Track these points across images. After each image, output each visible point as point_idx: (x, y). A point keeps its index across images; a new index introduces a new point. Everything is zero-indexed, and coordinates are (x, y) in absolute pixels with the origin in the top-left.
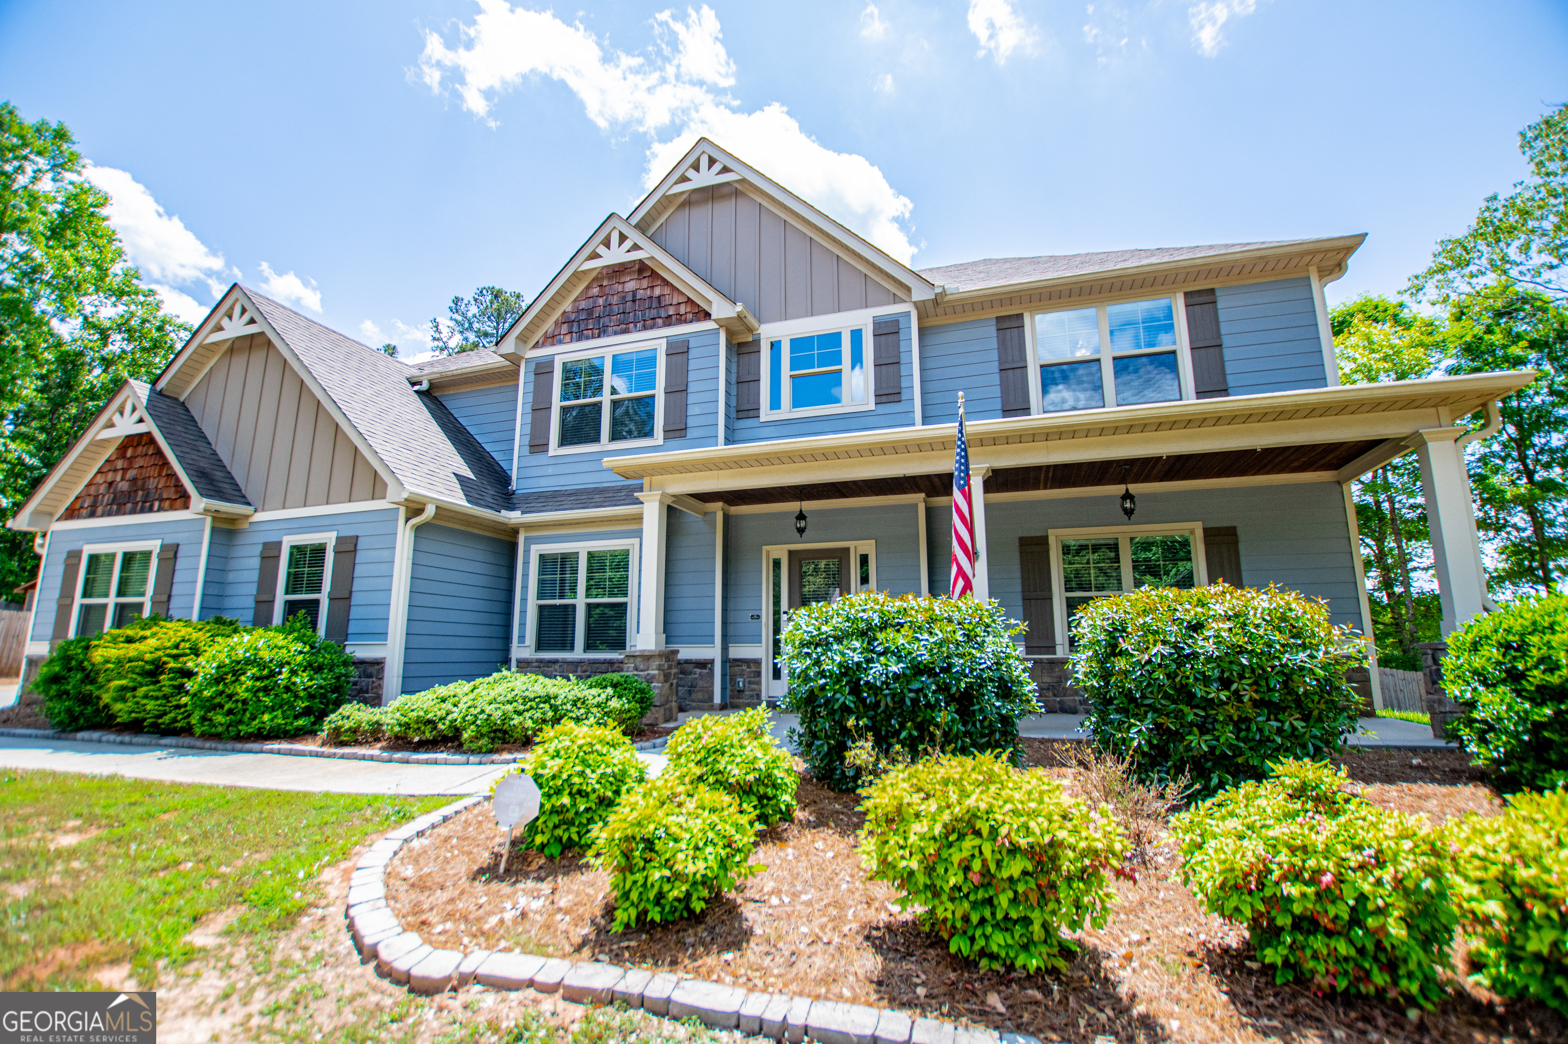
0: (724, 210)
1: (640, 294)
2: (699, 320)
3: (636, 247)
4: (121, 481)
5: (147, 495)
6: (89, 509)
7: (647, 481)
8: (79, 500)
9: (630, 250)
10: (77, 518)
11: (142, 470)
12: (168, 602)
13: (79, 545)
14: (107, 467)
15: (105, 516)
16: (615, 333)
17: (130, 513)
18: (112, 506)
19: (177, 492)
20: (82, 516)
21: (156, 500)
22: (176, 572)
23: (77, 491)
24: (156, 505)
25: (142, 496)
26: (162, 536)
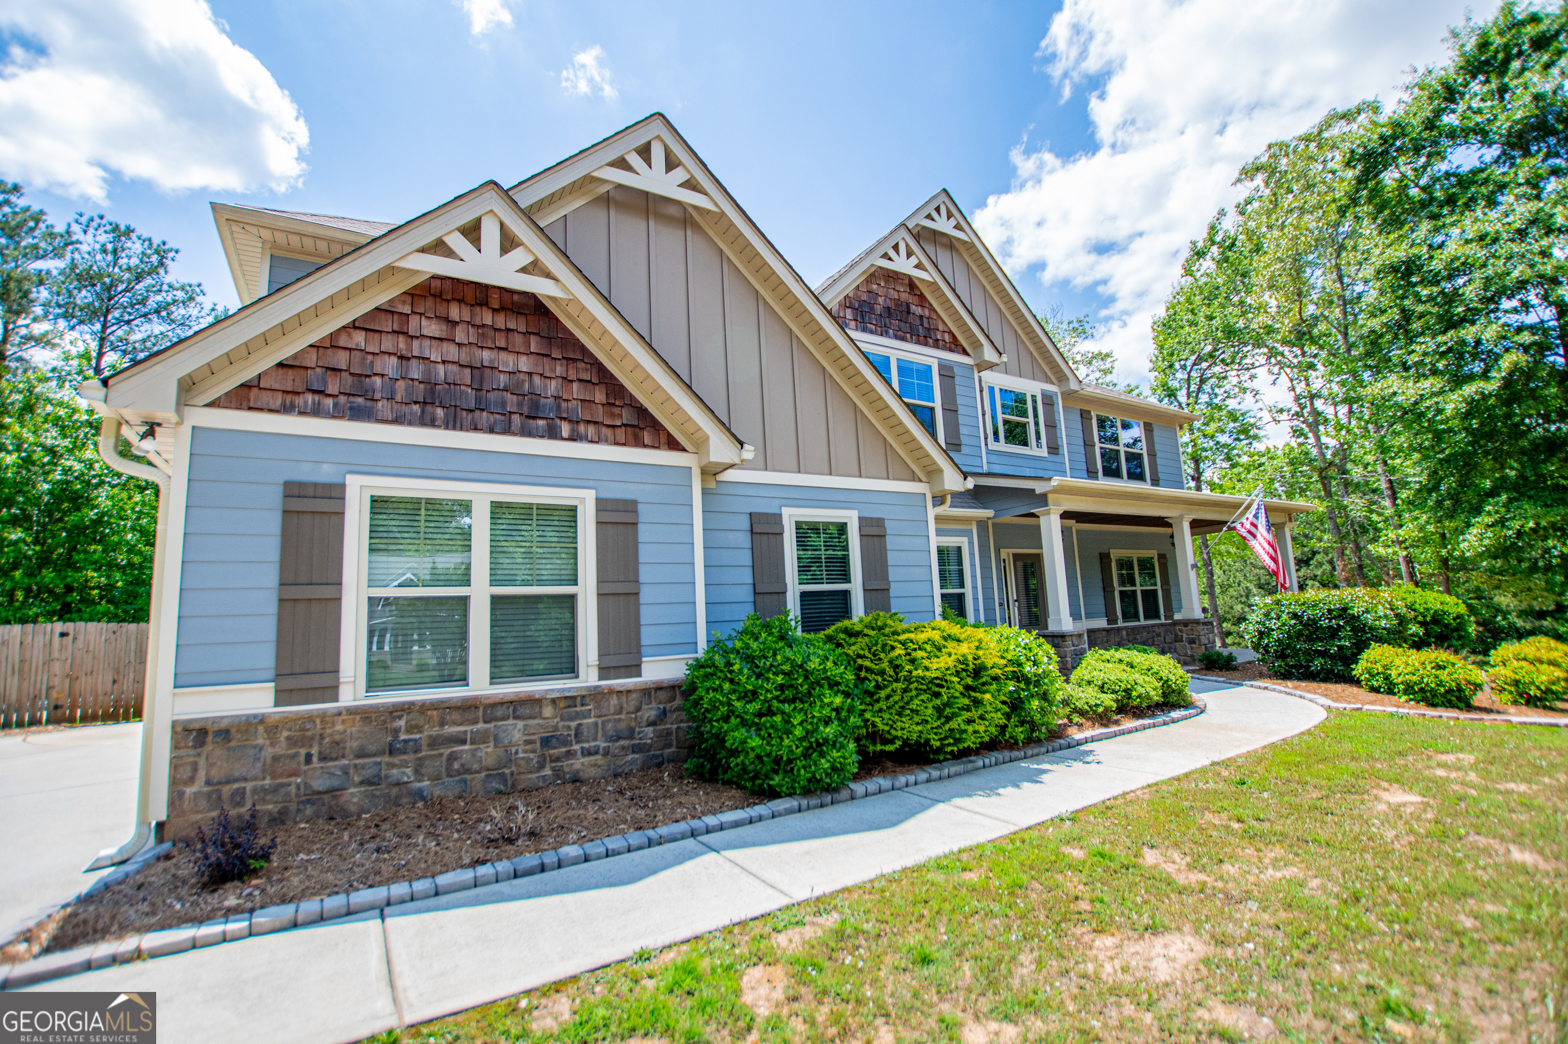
0: (944, 257)
1: (913, 308)
2: (958, 353)
3: (920, 266)
4: (444, 362)
5: (535, 405)
6: (343, 399)
7: (1050, 496)
8: (290, 372)
9: (917, 267)
10: (302, 413)
11: (503, 355)
12: (637, 594)
13: (325, 473)
14: (387, 324)
15: (410, 424)
16: (896, 337)
17: (491, 431)
18: (429, 408)
19: (612, 415)
20: (317, 412)
21: (561, 418)
22: (640, 546)
23: (285, 353)
24: (565, 429)
25: (520, 405)
26: (591, 483)
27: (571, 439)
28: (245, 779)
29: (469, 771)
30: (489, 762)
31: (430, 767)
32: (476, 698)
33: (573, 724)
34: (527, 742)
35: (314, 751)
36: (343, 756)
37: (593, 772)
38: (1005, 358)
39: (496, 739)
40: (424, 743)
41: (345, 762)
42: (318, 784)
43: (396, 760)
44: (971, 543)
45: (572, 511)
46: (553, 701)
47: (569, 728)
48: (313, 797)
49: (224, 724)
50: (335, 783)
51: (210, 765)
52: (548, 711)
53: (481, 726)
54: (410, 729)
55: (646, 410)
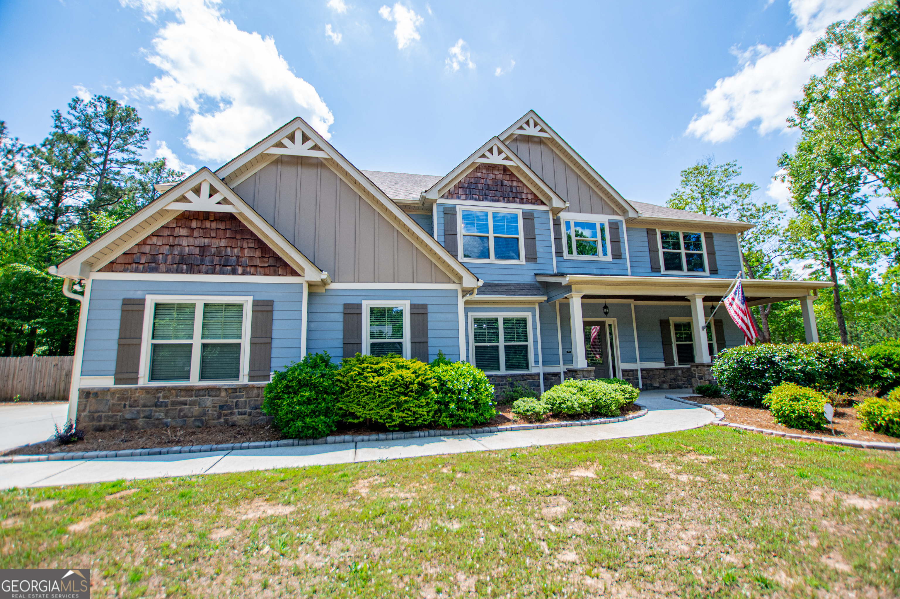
0: (535, 149)
1: (505, 182)
2: (538, 204)
3: (507, 158)
4: (188, 246)
5: (227, 260)
6: (147, 265)
7: (573, 287)
8: (128, 256)
9: (504, 159)
10: (131, 272)
11: (214, 240)
12: (271, 343)
13: (138, 295)
14: (166, 233)
15: (173, 273)
16: (493, 201)
17: (207, 273)
18: (181, 265)
19: (264, 262)
20: (137, 271)
21: (239, 265)
22: (274, 321)
23: (126, 248)
24: (240, 270)
25: (220, 261)
26: (252, 293)
27: (243, 274)
28: (102, 412)
29: (187, 417)
30: (195, 413)
31: (172, 413)
32: (191, 386)
33: (235, 400)
34: (214, 407)
35: (127, 403)
36: (138, 406)
37: (242, 422)
38: (568, 204)
39: (199, 404)
40: (170, 403)
41: (139, 408)
42: (128, 416)
43: (158, 409)
44: (534, 316)
45: (241, 306)
46: (226, 390)
47: (233, 402)
48: (126, 421)
49: (95, 390)
50: (134, 416)
51: (91, 405)
52: (223, 394)
53: (194, 398)
54: (164, 397)
55: (281, 258)
